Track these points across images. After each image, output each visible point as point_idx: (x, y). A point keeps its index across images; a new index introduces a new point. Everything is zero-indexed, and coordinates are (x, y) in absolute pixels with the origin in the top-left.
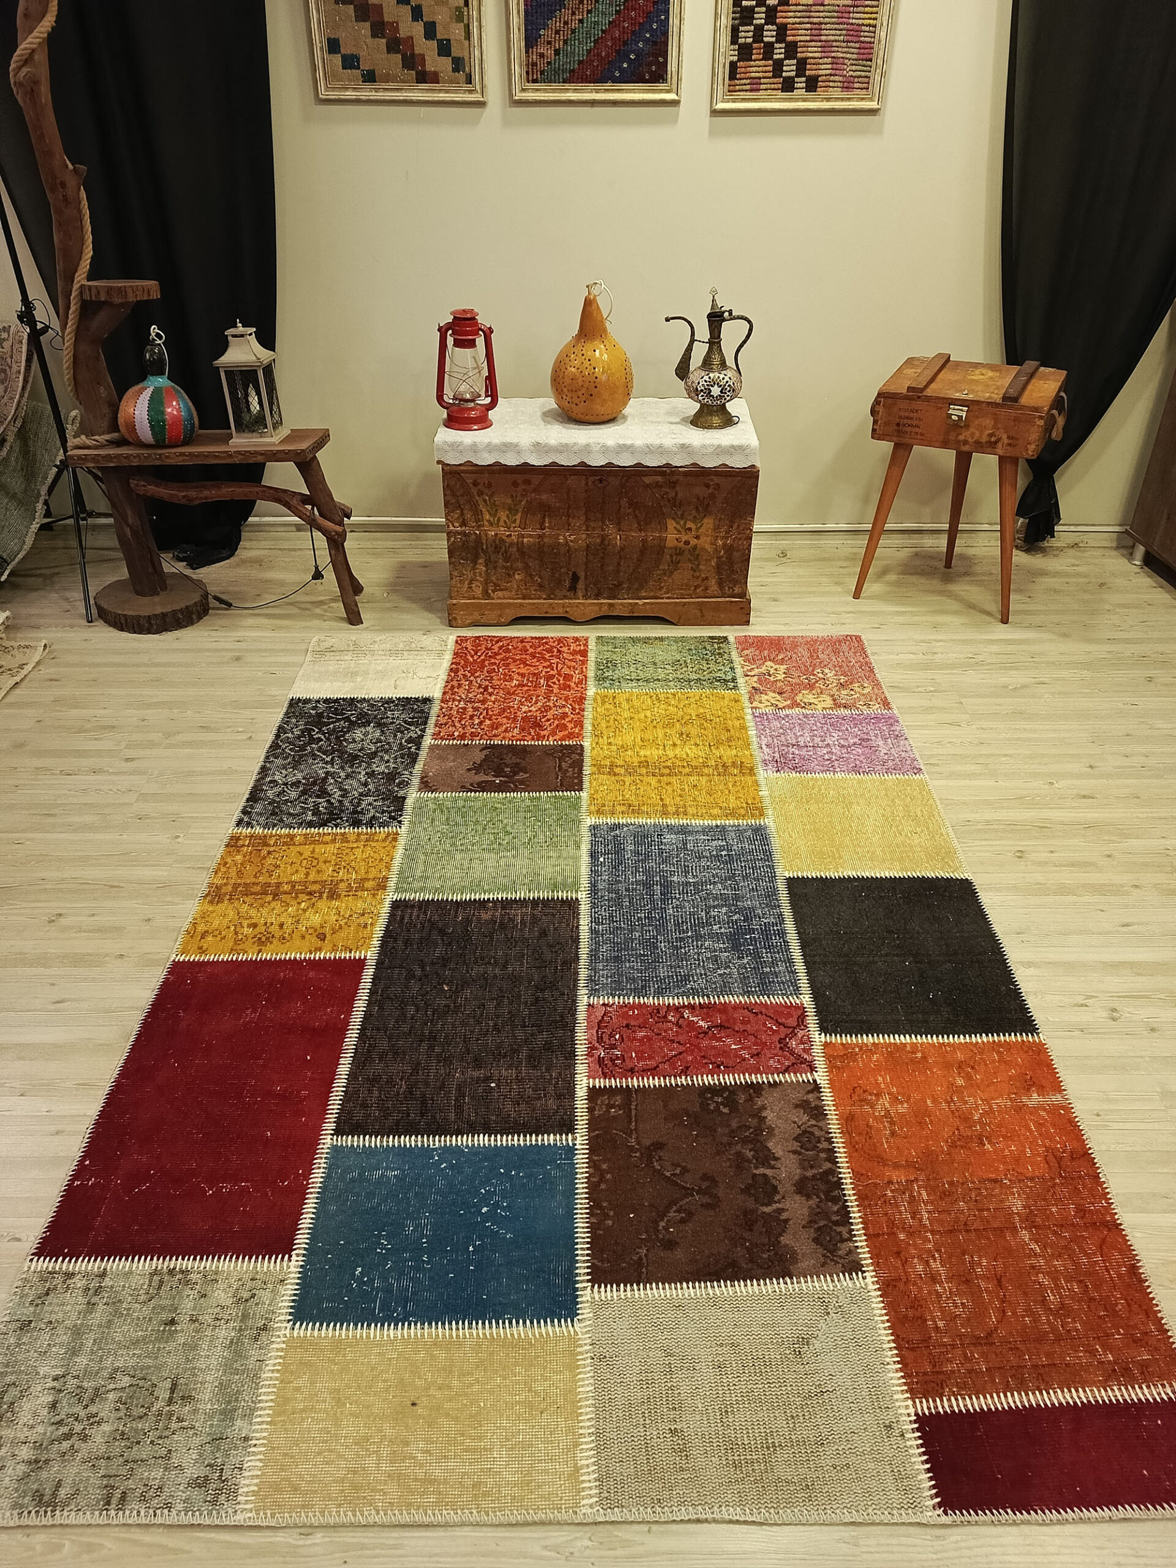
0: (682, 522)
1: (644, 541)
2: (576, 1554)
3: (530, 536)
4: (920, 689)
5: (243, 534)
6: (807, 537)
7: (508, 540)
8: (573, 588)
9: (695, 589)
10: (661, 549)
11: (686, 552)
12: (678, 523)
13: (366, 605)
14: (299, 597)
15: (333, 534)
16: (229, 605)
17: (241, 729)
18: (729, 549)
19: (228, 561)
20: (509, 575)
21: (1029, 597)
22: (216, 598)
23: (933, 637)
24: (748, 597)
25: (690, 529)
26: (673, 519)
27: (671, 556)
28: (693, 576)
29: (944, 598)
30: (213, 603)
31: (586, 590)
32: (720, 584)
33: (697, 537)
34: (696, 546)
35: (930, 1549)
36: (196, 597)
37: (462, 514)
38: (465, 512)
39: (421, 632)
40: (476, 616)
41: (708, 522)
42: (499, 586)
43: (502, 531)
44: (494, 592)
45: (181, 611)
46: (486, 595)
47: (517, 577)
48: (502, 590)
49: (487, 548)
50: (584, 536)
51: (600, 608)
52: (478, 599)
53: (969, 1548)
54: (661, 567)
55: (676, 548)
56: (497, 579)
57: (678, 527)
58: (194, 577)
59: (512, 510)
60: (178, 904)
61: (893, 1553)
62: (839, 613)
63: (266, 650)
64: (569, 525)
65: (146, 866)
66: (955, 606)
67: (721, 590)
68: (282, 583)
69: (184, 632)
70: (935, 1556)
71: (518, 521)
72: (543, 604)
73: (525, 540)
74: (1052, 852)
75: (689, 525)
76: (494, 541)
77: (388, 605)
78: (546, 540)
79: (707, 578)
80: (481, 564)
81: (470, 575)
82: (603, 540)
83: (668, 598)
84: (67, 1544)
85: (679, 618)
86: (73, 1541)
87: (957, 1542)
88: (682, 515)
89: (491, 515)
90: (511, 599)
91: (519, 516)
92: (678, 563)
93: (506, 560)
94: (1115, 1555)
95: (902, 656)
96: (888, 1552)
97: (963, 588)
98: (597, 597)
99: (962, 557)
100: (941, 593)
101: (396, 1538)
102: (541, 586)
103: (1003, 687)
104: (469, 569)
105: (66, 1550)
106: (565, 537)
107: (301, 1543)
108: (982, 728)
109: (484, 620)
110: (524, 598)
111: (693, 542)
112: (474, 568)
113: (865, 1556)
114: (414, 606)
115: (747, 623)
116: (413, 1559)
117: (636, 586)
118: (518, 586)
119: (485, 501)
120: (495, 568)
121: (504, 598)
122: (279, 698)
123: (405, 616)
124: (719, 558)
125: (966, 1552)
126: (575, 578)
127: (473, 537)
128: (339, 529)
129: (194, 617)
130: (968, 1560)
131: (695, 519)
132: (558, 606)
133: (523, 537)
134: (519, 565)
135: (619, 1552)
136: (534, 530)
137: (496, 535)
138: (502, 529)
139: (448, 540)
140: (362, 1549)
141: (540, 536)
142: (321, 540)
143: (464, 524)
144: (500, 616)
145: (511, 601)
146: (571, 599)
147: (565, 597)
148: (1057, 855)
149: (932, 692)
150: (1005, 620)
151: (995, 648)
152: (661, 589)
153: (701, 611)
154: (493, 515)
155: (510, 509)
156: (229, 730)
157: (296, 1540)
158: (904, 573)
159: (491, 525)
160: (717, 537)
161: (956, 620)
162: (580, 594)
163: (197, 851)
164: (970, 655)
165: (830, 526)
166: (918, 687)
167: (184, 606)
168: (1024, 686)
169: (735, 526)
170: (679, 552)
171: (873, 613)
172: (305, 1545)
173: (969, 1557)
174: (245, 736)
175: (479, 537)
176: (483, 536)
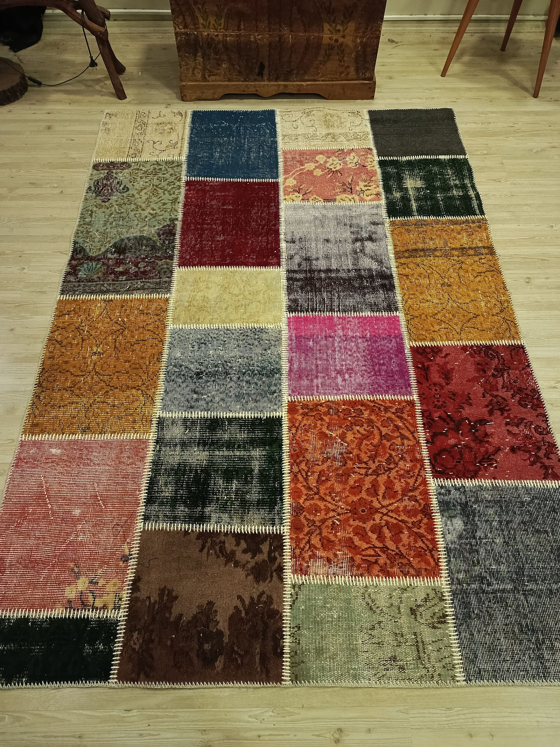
0: (334, 25)
1: (308, 40)
2: (266, 720)
3: (231, 36)
4: (479, 153)
5: (45, 23)
6: (412, 25)
7: (216, 39)
8: (260, 74)
9: (340, 74)
10: (319, 46)
11: (336, 48)
12: (331, 26)
13: (128, 82)
14: (85, 76)
15: (99, 33)
16: (40, 84)
17: (55, 185)
18: (364, 46)
19: (36, 45)
20: (218, 64)
21: (553, 76)
22: (31, 79)
23: (489, 109)
24: (374, 80)
25: (339, 31)
26: (328, 22)
27: (326, 50)
28: (339, 65)
29: (498, 77)
30: (30, 82)
31: (269, 75)
32: (357, 71)
33: (344, 37)
34: (342, 43)
35: (444, 715)
36: (17, 79)
37: (184, 19)
38: (186, 17)
39: (164, 106)
40: (198, 94)
41: (352, 26)
42: (212, 72)
43: (212, 32)
44: (209, 76)
45: (9, 90)
46: (204, 79)
47: (224, 66)
48: (214, 75)
49: (203, 44)
50: (267, 36)
51: (279, 88)
52: (199, 81)
53: (464, 714)
54: (319, 59)
55: (329, 45)
56: (211, 68)
57: (331, 29)
58: (15, 60)
59: (218, 16)
60: (28, 318)
61: (425, 717)
62: (430, 89)
63: (66, 121)
64: (257, 27)
65: (7, 290)
66: (504, 82)
67: (357, 75)
68: (73, 64)
69: (13, 106)
70: (446, 719)
71: (223, 24)
72: (241, 85)
73: (228, 39)
74: (547, 278)
75: (339, 27)
76: (207, 39)
77: (142, 82)
78: (242, 39)
79: (348, 67)
80: (199, 56)
81: (193, 64)
82: (280, 39)
83: (323, 81)
84: (7, 717)
85: (329, 96)
86: (10, 715)
87: (458, 711)
88: (334, 19)
89: (203, 19)
90: (220, 81)
91: (222, 21)
92: (330, 55)
93: (216, 53)
94: (537, 717)
95: (469, 125)
96: (423, 717)
97: (512, 68)
98: (277, 79)
99: (515, 42)
100: (495, 72)
101: (174, 712)
102: (240, 72)
103: (529, 150)
104: (192, 60)
105: (7, 720)
106: (256, 37)
107: (126, 715)
108: (514, 184)
109: (204, 96)
110: (229, 81)
111: (341, 40)
112: (195, 60)
113: (411, 719)
114: (158, 83)
115: (372, 98)
116: (183, 723)
117: (302, 72)
118: (225, 73)
119: (199, 8)
120: (209, 59)
121: (216, 81)
122: (77, 160)
123: (154, 92)
124: (357, 52)
125: (463, 717)
126: (262, 67)
127: (193, 37)
128: (102, 29)
129: (18, 94)
130: (463, 721)
131: (342, 24)
132: (252, 85)
133: (227, 37)
134: (225, 57)
135: (287, 718)
136: (233, 31)
137: (208, 35)
138: (212, 30)
139: (176, 39)
140: (157, 718)
141: (238, 36)
142: (92, 38)
143: (186, 27)
144: (214, 93)
145: (220, 83)
146: (260, 81)
147: (255, 80)
148: (551, 280)
149: (485, 154)
150: (536, 96)
151: (527, 119)
152: (318, 74)
153: (343, 89)
154: (206, 20)
155: (217, 15)
156: (48, 186)
157: (123, 713)
158: (474, 54)
159: (204, 27)
160: (357, 36)
161: (504, 95)
162: (265, 78)
163: (36, 279)
164: (511, 125)
165: (430, 17)
166: (477, 150)
167: (9, 87)
168: (543, 150)
169: (369, 28)
170: (331, 47)
171: (453, 90)
172: (128, 716)
173: (463, 719)
174: (57, 191)
175: (196, 37)
176: (200, 36)
